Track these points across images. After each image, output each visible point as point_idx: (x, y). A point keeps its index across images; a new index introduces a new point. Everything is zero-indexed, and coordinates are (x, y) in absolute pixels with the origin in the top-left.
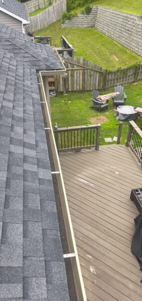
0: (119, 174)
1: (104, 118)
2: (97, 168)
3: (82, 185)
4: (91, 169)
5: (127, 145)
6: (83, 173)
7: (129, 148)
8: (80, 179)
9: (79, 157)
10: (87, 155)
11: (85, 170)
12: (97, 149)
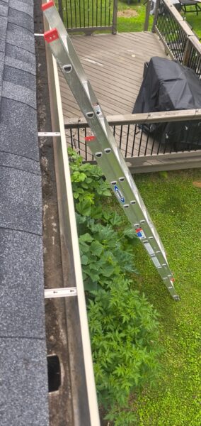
0: (136, 57)
1: (134, 12)
2: (111, 50)
3: (88, 64)
4: (102, 51)
5: (154, 31)
6: (92, 55)
7: (155, 34)
8: (87, 60)
9: (89, 40)
10: (100, 38)
11: (95, 52)
12: (114, 34)
